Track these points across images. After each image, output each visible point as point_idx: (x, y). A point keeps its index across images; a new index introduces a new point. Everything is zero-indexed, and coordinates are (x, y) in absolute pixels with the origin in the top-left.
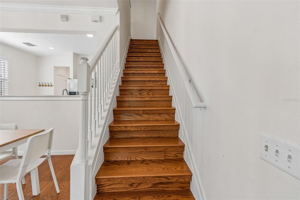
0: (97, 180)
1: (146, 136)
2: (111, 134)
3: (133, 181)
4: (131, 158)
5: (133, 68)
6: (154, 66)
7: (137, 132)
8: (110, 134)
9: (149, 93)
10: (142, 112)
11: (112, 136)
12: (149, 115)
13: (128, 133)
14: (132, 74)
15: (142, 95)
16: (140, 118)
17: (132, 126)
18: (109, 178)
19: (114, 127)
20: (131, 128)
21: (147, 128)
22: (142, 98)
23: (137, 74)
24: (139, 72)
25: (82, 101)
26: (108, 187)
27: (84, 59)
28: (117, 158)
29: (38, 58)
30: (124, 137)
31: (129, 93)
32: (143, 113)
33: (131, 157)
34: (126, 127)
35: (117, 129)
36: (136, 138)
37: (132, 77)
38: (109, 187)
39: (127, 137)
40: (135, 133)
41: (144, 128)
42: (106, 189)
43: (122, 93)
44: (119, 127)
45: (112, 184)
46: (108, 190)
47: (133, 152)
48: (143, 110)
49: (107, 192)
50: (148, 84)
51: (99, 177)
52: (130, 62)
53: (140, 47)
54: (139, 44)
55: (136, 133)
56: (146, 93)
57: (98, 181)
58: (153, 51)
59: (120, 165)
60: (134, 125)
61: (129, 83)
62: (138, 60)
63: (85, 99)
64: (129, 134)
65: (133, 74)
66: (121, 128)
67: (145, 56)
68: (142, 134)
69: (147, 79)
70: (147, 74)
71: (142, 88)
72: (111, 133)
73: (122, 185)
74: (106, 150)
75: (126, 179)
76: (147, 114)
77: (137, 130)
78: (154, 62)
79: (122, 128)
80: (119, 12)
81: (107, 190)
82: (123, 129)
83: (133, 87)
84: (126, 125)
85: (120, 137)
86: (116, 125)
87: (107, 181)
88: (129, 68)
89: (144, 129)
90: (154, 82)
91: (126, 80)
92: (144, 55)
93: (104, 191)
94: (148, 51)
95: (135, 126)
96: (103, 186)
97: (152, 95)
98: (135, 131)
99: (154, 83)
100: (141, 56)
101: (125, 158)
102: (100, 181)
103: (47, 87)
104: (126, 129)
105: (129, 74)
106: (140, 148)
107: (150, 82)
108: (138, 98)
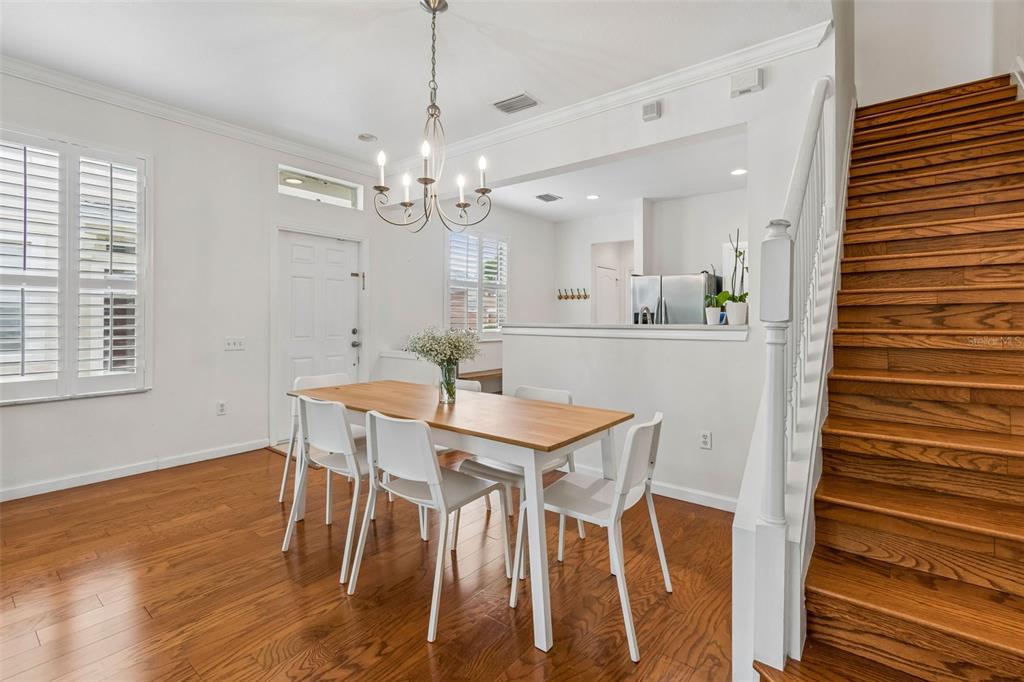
0: (809, 595)
1: (1004, 497)
2: (829, 459)
3: (969, 656)
4: (932, 567)
5: (882, 219)
6: (1000, 197)
7: (950, 472)
8: (824, 460)
9: (987, 317)
10: (965, 396)
11: (834, 469)
12: (1009, 414)
13: (901, 468)
14: (884, 247)
15: (949, 328)
16: (957, 422)
17: (926, 448)
18: (856, 606)
19: (842, 439)
20: (922, 453)
21: (1006, 466)
22: (958, 341)
23: (913, 243)
24: (920, 233)
25: (774, 347)
26: (848, 634)
27: (781, 224)
28: (869, 550)
29: (557, 226)
30: (881, 480)
31: (881, 320)
32: (974, 403)
33: (932, 561)
34: (897, 445)
35: (855, 445)
36: (943, 494)
37: (886, 256)
38: (854, 637)
39: (899, 483)
40: (941, 477)
41: (991, 462)
42: (842, 637)
43: (846, 318)
44: (866, 439)
45: (866, 632)
46: (849, 646)
47: (945, 547)
48: (972, 389)
49: (845, 649)
50: (978, 279)
51: (820, 590)
52: (867, 199)
53: (909, 130)
54: (900, 117)
55: (946, 477)
56: (970, 319)
57: (814, 601)
58: (985, 132)
59: (888, 576)
60: (938, 443)
61: (872, 280)
62: (908, 185)
63: (780, 341)
64: (908, 474)
65: (891, 245)
66: (874, 447)
67: (942, 161)
68: (978, 486)
69: (974, 260)
70: (967, 239)
71: (945, 299)
72: (830, 456)
73: (907, 649)
74: (824, 509)
75: (934, 637)
76: (994, 406)
77: (954, 465)
78: (996, 182)
79: (878, 445)
80: (834, 30)
81: (844, 643)
82: (886, 451)
83: (901, 296)
84: (896, 438)
85: (869, 477)
86: (854, 433)
87: (849, 612)
88: (864, 222)
89: (993, 466)
90: (1013, 270)
91: (860, 270)
92: (934, 160)
93: (832, 641)
94: (956, 137)
95: (943, 450)
96: (829, 623)
97: (1011, 328)
98: (938, 465)
99: (1012, 275)
100: (922, 163)
101: (903, 559)
102: (821, 605)
103: (576, 300)
104: (895, 453)
105: (870, 247)
106: (984, 539)
107: (989, 270)
108: (933, 339)
